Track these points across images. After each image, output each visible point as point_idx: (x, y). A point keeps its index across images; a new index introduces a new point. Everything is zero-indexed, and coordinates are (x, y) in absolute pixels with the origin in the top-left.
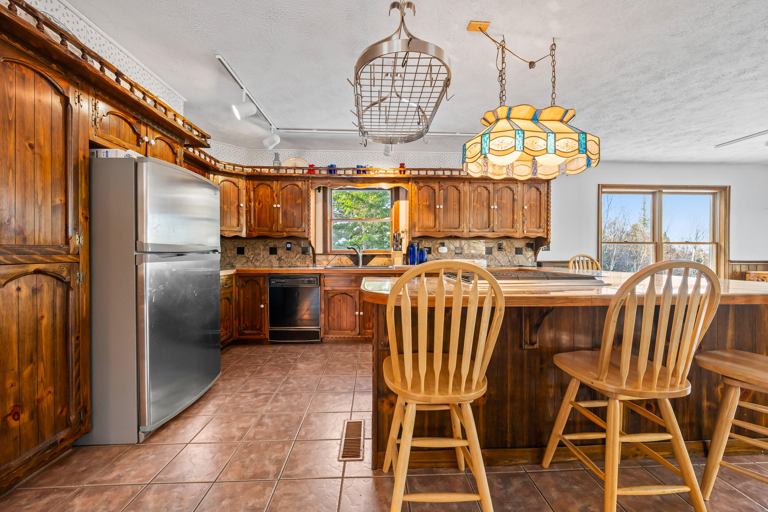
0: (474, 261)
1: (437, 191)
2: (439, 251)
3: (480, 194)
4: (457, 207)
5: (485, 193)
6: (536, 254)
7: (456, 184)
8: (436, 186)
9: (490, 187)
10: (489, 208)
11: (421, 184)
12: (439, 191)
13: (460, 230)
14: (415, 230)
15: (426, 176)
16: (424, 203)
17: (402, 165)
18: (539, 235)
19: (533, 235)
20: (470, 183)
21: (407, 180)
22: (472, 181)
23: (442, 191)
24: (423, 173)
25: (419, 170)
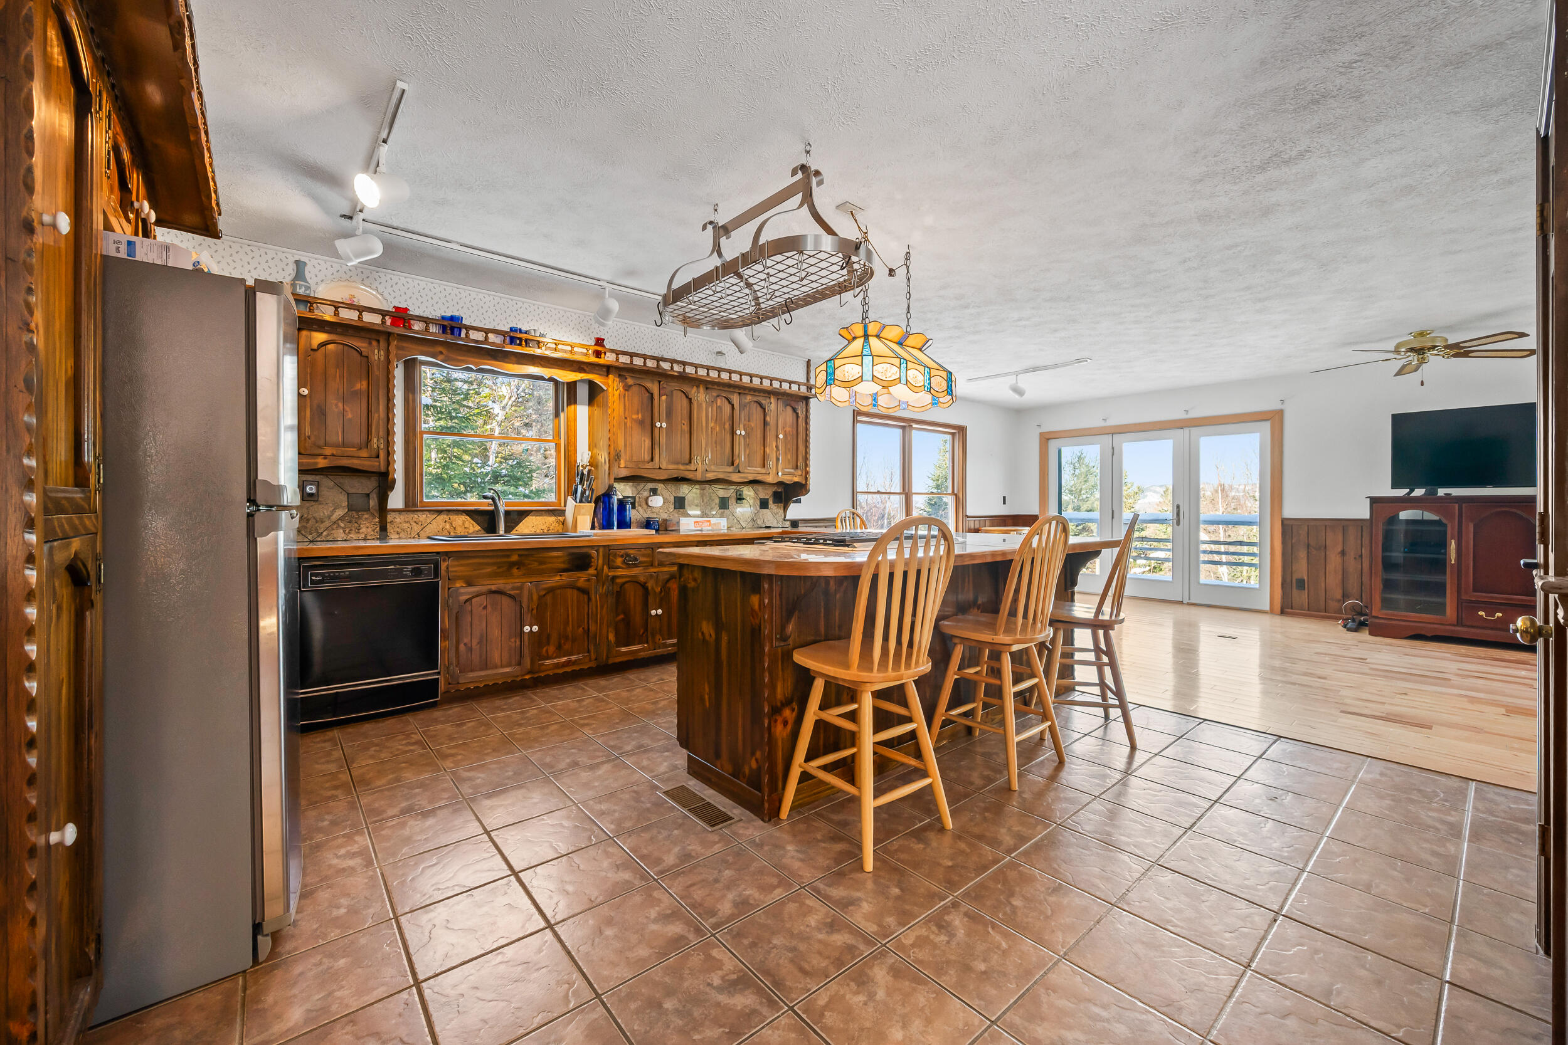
0: (709, 521)
1: (656, 396)
2: (650, 504)
3: (719, 408)
4: (686, 428)
5: (727, 408)
6: (785, 509)
7: (686, 388)
8: (654, 388)
9: (735, 399)
10: (733, 433)
11: (630, 381)
12: (660, 396)
13: (692, 467)
14: (619, 464)
15: (644, 368)
16: (635, 417)
17: (599, 342)
18: (796, 479)
19: (788, 479)
20: (707, 388)
21: (608, 369)
22: (710, 386)
23: (664, 398)
24: (638, 362)
25: (632, 355)
